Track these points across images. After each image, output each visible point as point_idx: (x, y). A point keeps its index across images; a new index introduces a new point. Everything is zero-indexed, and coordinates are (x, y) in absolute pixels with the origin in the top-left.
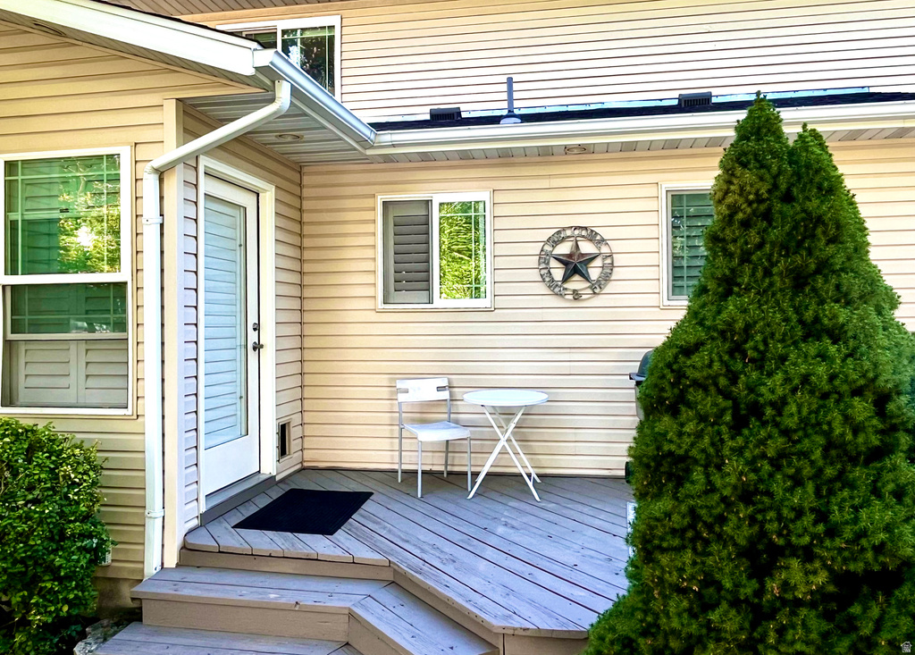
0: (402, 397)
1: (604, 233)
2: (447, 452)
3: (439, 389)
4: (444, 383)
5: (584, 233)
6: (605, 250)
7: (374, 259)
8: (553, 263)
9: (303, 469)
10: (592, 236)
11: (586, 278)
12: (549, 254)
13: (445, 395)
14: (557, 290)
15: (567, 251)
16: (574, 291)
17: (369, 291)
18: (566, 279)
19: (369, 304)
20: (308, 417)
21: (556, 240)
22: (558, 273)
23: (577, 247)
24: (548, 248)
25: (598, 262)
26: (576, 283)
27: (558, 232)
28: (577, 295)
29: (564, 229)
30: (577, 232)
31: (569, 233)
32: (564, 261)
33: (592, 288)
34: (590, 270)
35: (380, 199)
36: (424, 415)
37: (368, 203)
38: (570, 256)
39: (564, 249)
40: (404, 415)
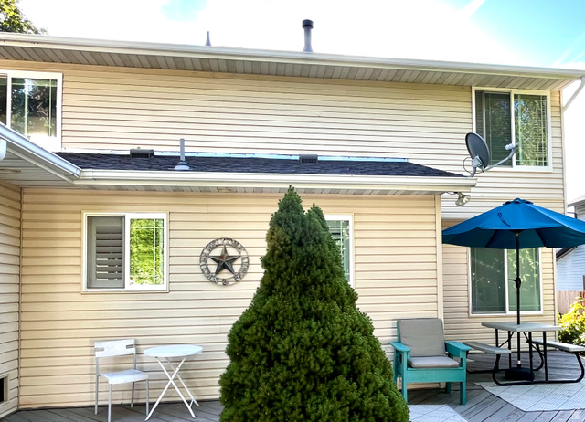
0: (98, 354)
1: (243, 243)
2: (133, 390)
3: (128, 347)
4: (132, 342)
5: (230, 242)
6: (243, 253)
7: (80, 257)
8: (210, 261)
9: (19, 411)
10: (235, 245)
11: (231, 271)
12: (207, 256)
13: (133, 351)
14: (212, 279)
15: (219, 254)
16: (223, 279)
17: (76, 280)
18: (218, 272)
19: (76, 289)
20: (23, 372)
21: (212, 247)
22: (213, 268)
23: (226, 251)
24: (207, 252)
25: (239, 261)
26: (225, 275)
27: (213, 242)
28: (225, 282)
29: (217, 240)
30: (225, 242)
31: (220, 242)
32: (217, 260)
33: (235, 277)
34: (234, 266)
35: (85, 215)
36: (117, 365)
37: (76, 217)
38: (221, 257)
39: (217, 252)
40: (100, 366)
